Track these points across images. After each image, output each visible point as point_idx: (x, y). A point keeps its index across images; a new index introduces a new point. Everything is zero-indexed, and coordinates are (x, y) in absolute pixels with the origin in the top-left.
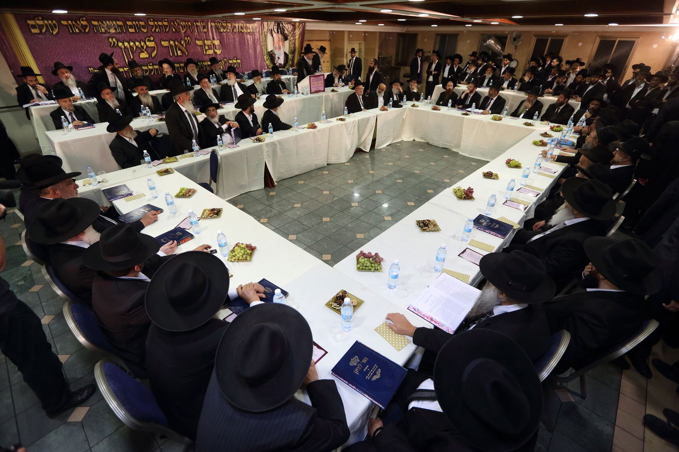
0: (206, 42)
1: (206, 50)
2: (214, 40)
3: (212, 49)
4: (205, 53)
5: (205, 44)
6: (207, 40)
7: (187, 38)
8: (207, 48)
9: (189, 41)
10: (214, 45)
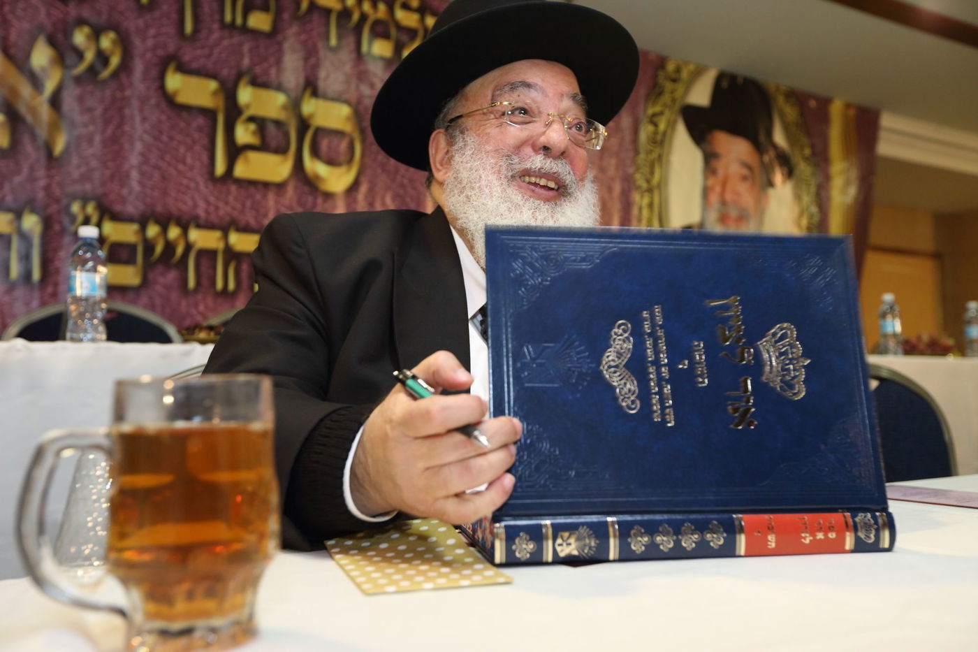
0: (245, 95)
1: (234, 152)
2: (315, 94)
3: (281, 150)
4: (220, 168)
5: (233, 112)
6: (256, 83)
7: (96, 34)
8: (244, 134)
9: (103, 58)
10: (304, 125)
